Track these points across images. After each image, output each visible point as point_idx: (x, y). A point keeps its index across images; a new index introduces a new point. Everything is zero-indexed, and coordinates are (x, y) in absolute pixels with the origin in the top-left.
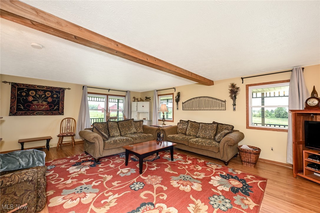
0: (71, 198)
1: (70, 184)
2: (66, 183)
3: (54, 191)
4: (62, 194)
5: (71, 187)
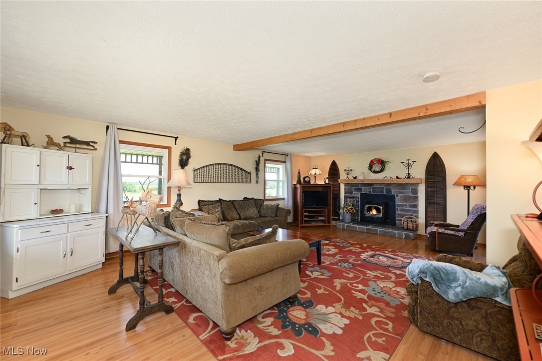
0: (397, 294)
1: (376, 306)
2: (379, 310)
3: (402, 313)
4: (399, 303)
5: (382, 302)
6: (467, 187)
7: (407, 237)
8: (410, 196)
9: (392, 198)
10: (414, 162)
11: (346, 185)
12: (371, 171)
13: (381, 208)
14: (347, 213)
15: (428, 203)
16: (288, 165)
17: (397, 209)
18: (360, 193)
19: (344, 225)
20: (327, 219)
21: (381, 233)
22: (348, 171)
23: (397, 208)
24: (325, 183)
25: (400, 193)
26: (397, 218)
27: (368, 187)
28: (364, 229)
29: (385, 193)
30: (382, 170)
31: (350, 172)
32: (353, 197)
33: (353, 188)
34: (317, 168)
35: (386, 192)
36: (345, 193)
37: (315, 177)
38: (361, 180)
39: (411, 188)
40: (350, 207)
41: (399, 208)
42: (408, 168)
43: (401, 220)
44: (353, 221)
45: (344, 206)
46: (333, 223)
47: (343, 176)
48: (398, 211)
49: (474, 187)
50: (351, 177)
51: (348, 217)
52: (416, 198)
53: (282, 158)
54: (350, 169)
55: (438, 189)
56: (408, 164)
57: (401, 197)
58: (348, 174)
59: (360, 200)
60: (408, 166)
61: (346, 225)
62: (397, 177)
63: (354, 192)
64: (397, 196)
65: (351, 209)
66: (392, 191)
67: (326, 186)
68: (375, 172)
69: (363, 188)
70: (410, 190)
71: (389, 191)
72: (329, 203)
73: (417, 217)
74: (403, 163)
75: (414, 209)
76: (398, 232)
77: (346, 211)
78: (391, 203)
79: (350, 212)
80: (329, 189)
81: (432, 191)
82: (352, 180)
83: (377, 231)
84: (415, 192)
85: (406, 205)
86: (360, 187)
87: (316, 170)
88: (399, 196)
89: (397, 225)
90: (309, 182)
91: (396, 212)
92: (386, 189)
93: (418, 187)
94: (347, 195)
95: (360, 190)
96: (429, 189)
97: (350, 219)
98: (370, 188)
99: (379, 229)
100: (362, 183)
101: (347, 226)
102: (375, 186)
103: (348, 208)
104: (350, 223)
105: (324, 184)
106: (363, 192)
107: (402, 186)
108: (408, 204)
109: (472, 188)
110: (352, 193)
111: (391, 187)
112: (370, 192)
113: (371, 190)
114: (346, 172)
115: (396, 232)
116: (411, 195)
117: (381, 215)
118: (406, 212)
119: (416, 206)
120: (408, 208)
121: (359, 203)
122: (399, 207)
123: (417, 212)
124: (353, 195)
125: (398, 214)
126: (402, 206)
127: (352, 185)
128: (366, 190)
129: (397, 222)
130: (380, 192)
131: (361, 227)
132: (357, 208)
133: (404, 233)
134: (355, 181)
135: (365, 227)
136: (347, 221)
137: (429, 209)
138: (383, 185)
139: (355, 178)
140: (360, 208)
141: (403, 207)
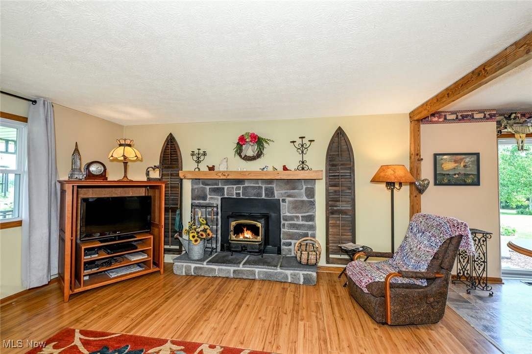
6: (390, 185)
7: (307, 280)
8: (303, 201)
9: (275, 206)
10: (311, 141)
11: (195, 181)
12: (240, 156)
13: (259, 225)
14: (196, 241)
15: (331, 211)
16: (38, 127)
17: (284, 225)
18: (219, 198)
19: (190, 266)
20: (151, 259)
21: (261, 276)
22: (199, 156)
23: (282, 222)
24: (149, 179)
25: (289, 196)
26: (283, 241)
27: (235, 187)
28: (229, 271)
29: (263, 197)
30: (259, 155)
31: (202, 158)
32: (206, 207)
33: (208, 187)
34: (130, 145)
35: (265, 196)
36: (192, 199)
37: (126, 164)
38: (223, 173)
39: (304, 187)
40: (202, 227)
41: (286, 223)
42: (303, 152)
43: (290, 244)
44: (207, 253)
45: (190, 227)
46: (168, 258)
47: (188, 165)
48: (284, 228)
49: (400, 184)
50: (203, 167)
51: (197, 250)
52: (312, 204)
53: (18, 108)
54: (201, 152)
55: (344, 188)
56: (302, 146)
57: (290, 202)
58: (198, 162)
59: (219, 210)
60: (302, 149)
61: (193, 266)
62: (285, 168)
63: (209, 196)
64: (284, 201)
65: (205, 230)
66: (276, 192)
67: (152, 186)
68: (247, 159)
69: (226, 187)
70: (303, 191)
71: (270, 192)
72: (157, 222)
73: (314, 236)
74: (294, 142)
75: (310, 223)
76: (292, 271)
77: (193, 237)
78: (273, 215)
79: (201, 239)
80: (157, 191)
81: (335, 191)
82: (205, 173)
83: (253, 273)
84: (311, 193)
85: (297, 217)
86: (220, 186)
87: (127, 148)
88: (287, 201)
89: (283, 253)
90: (103, 176)
91: (282, 230)
92: (266, 189)
93: (315, 184)
94: (196, 202)
95: (219, 191)
96: (330, 188)
97: (201, 252)
98: (238, 189)
99: (257, 270)
100: (225, 178)
101: (196, 268)
102: (246, 185)
103: (198, 230)
104: (201, 260)
105: (145, 179)
106: (226, 196)
107: (292, 183)
108: (300, 215)
109: (397, 186)
110: (204, 198)
111: (274, 186)
112: (238, 194)
113: (241, 191)
114: (195, 158)
115: (289, 272)
116: (305, 198)
117: (259, 238)
118: (297, 229)
119: (311, 218)
120: (300, 222)
121: (219, 217)
122: (286, 220)
123: (313, 228)
124: (207, 201)
125: (284, 233)
126: (292, 218)
127: (205, 182)
128: (232, 191)
129: (283, 247)
130: (255, 195)
131: (224, 268)
132: (215, 227)
133: (301, 274)
134: (212, 175)
135: (232, 269)
136: (196, 258)
137: (330, 222)
138: (260, 182)
139: (212, 169)
140: (219, 226)
141: (294, 220)
